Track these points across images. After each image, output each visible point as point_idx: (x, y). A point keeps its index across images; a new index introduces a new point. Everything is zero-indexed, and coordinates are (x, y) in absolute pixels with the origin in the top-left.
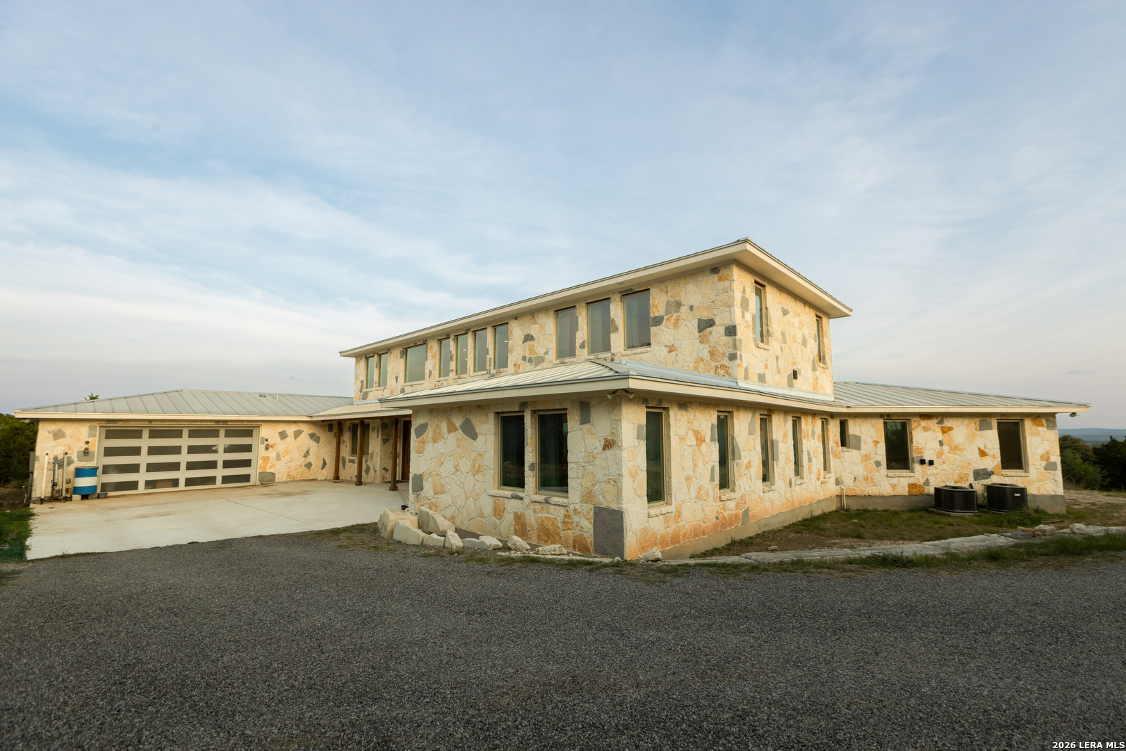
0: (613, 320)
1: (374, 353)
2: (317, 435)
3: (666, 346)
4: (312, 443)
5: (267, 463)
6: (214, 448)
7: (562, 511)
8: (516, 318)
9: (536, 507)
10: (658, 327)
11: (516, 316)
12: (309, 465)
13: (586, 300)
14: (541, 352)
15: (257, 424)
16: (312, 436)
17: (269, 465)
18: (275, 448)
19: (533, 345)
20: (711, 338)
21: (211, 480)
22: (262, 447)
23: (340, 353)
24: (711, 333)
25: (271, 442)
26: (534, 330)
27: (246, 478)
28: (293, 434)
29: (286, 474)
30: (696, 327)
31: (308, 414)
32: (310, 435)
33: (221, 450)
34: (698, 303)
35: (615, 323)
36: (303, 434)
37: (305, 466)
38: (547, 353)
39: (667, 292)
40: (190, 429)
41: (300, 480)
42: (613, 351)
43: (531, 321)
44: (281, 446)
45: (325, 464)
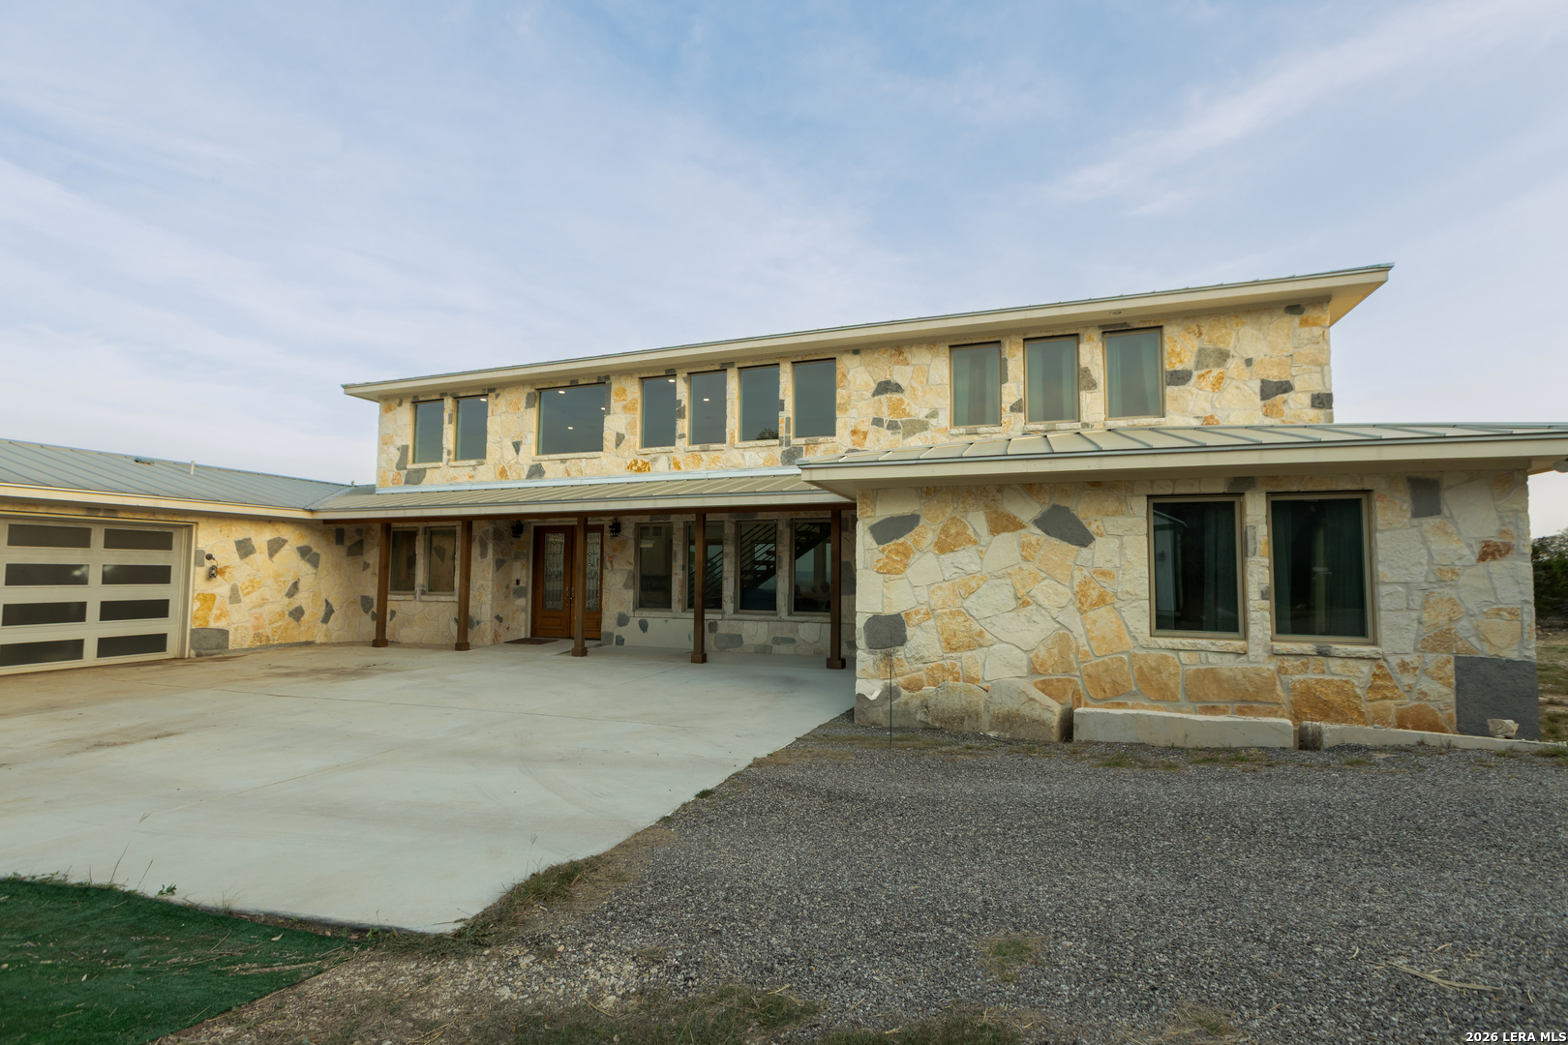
0: (1086, 370)
1: (445, 394)
2: (315, 550)
3: (1198, 417)
4: (304, 568)
5: (210, 609)
6: (77, 573)
7: (1366, 669)
8: (856, 352)
9: (1286, 664)
10: (1182, 387)
11: (856, 349)
12: (297, 614)
13: (1025, 334)
14: (920, 412)
15: (188, 521)
16: (304, 552)
17: (215, 612)
18: (227, 575)
19: (901, 400)
20: (1285, 408)
21: (74, 649)
22: (199, 573)
23: (345, 387)
24: (1285, 402)
25: (220, 561)
26: (900, 374)
27: (158, 642)
28: (265, 547)
29: (252, 633)
30: (1258, 390)
31: (303, 504)
32: (300, 549)
33: (95, 576)
34: (1262, 357)
35: (1090, 375)
36: (286, 546)
37: (291, 614)
38: (934, 414)
39: (1201, 334)
40: (13, 522)
41: (279, 645)
42: (1084, 419)
43: (894, 359)
44: (241, 571)
45: (329, 611)
